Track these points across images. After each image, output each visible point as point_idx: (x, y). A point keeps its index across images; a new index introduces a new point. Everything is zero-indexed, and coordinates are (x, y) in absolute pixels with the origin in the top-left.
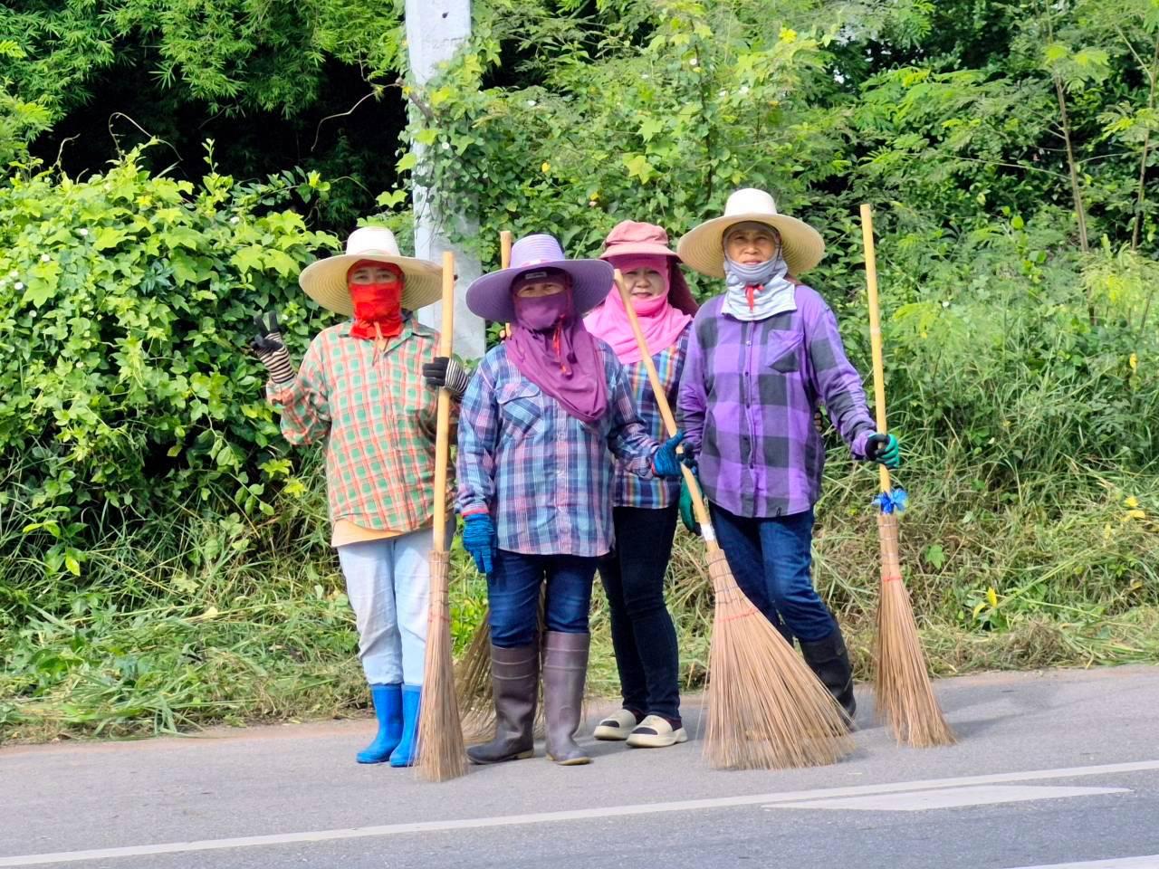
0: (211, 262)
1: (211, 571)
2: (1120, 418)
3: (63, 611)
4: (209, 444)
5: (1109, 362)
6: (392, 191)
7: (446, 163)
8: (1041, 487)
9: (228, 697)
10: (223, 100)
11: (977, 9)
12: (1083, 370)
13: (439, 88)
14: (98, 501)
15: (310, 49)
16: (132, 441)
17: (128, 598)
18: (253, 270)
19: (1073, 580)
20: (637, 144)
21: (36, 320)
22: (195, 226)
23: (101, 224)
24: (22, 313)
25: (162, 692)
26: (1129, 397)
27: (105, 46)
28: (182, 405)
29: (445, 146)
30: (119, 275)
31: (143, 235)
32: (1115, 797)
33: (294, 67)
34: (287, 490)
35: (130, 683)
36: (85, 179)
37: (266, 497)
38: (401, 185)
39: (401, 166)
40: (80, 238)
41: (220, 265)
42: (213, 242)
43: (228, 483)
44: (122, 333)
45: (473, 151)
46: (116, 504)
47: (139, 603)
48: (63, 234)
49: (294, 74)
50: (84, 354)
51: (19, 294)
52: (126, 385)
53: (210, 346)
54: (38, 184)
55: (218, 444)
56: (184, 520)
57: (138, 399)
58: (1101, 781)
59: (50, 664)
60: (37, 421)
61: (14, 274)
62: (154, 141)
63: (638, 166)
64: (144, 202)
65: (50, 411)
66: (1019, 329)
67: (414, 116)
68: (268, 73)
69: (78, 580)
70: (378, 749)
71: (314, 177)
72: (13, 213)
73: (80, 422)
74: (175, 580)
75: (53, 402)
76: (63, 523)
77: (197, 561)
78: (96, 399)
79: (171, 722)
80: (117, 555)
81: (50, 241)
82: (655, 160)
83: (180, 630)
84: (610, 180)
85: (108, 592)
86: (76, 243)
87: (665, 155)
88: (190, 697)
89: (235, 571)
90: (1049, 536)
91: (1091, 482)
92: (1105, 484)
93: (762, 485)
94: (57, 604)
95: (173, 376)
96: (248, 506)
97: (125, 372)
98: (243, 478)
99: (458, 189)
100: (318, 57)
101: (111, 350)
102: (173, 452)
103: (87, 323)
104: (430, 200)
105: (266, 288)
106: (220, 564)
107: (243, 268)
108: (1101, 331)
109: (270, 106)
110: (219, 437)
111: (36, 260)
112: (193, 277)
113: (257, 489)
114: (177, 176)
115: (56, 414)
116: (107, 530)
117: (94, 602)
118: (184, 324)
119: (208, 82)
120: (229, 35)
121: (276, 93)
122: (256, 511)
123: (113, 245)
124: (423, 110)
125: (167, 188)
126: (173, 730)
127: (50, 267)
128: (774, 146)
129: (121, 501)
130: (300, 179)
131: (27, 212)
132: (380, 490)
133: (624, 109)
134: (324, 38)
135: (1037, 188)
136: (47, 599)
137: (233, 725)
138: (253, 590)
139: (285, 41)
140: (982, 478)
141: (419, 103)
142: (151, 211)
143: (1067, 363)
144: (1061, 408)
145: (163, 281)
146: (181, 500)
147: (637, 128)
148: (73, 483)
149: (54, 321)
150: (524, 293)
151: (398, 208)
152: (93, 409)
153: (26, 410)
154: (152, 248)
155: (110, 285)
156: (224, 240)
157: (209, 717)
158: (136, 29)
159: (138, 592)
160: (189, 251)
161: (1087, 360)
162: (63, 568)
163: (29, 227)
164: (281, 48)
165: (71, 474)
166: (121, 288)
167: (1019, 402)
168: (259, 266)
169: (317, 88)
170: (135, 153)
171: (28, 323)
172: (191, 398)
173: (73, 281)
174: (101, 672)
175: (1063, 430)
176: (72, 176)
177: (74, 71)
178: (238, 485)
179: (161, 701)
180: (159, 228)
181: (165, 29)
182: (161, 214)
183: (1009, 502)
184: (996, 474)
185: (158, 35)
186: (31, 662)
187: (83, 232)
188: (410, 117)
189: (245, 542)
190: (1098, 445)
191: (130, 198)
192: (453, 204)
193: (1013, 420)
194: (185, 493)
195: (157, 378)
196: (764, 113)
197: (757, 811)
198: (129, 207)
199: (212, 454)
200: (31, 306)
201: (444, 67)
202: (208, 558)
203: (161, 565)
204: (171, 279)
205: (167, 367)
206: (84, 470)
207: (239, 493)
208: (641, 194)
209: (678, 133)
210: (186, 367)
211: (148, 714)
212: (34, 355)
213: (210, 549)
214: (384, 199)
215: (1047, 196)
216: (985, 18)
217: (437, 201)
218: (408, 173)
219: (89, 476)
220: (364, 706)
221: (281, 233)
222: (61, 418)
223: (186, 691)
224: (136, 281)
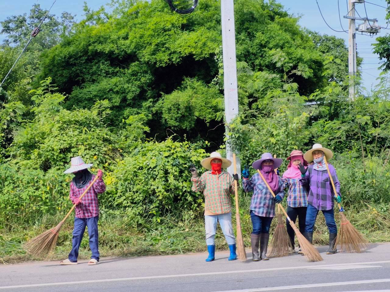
0: (187, 159)
1: (186, 222)
2: (372, 192)
3: (156, 229)
4: (187, 196)
5: (370, 181)
6: (223, 145)
7: (234, 139)
8: (355, 206)
9: (192, 247)
10: (175, 127)
11: (332, 108)
12: (364, 183)
13: (232, 124)
14: (164, 207)
15: (194, 116)
16: (171, 195)
17: (170, 227)
18: (195, 161)
19: (363, 225)
20: (272, 136)
21: (151, 171)
22: (183, 152)
23: (165, 151)
24: (148, 169)
25: (179, 246)
26: (373, 188)
27: (150, 115)
28: (181, 188)
29: (234, 136)
30: (168, 162)
31: (173, 154)
32: (380, 268)
33: (190, 120)
34: (202, 205)
35: (173, 244)
36: (160, 142)
37: (198, 207)
38: (224, 144)
39: (225, 140)
40: (160, 154)
41: (189, 160)
42: (187, 155)
43: (190, 204)
44: (169, 173)
45: (239, 137)
46: (167, 208)
47: (172, 228)
48: (157, 153)
49: (189, 121)
50: (161, 178)
51: (148, 165)
52: (170, 184)
53: (186, 176)
54: (151, 143)
55: (188, 196)
56: (181, 211)
57: (172, 187)
58: (376, 264)
59: (155, 240)
60: (151, 191)
61: (147, 161)
62: (175, 134)
63: (273, 140)
64: (173, 147)
65: (154, 189)
66: (351, 174)
67: (227, 130)
68: (184, 121)
69: (159, 223)
70: (210, 259)
71: (207, 142)
72: (146, 149)
73: (160, 191)
74: (179, 223)
75: (155, 187)
76: (157, 212)
77: (184, 220)
78: (164, 187)
79: (181, 251)
80: (168, 218)
81: (154, 155)
82: (276, 139)
83: (181, 234)
84: (267, 143)
85: (166, 226)
86: (159, 155)
87: (278, 138)
88: (185, 247)
89: (192, 222)
90: (357, 216)
91: (366, 205)
92: (369, 206)
93: (321, 204)
94: (155, 228)
95: (179, 182)
96: (194, 208)
97: (170, 181)
98: (193, 203)
99: (236, 145)
100: (195, 118)
101: (167, 177)
102: (179, 198)
103: (162, 171)
104: (230, 147)
105: (198, 164)
106: (189, 220)
107: (193, 161)
108: (368, 175)
109: (184, 128)
110: (188, 194)
111: (151, 158)
112: (183, 162)
113: (196, 205)
114: (179, 142)
115: (156, 190)
116: (165, 213)
117: (163, 228)
118: (181, 172)
119: (172, 123)
120: (176, 113)
121: (186, 125)
122: (196, 209)
123: (167, 155)
124: (229, 129)
125: (177, 144)
126: (182, 253)
127: (154, 160)
128: (300, 136)
129: (168, 207)
130: (204, 143)
131: (149, 149)
132: (215, 205)
133: (270, 129)
134: (197, 114)
135: (344, 146)
136: (153, 227)
137: (194, 252)
138: (195, 225)
139: (188, 114)
140: (343, 204)
141: (228, 127)
142: (175, 149)
143: (361, 181)
144: (359, 190)
145: (177, 163)
146: (181, 207)
147: (272, 132)
148: (159, 204)
149: (155, 171)
150: (265, 164)
151: (224, 148)
152: (163, 189)
153: (150, 189)
154: (175, 156)
155: (166, 164)
156: (189, 155)
157: (189, 250)
158: (157, 112)
159: (172, 226)
160: (182, 157)
161: (365, 180)
162: (157, 221)
163: (150, 152)
164: (187, 116)
165: (158, 202)
166: (169, 164)
167: (351, 189)
168: (196, 160)
169: (194, 124)
170: (171, 137)
171: (150, 171)
172: (183, 187)
173: (159, 163)
174: (166, 241)
175: (360, 195)
176: (158, 142)
177: (144, 120)
178: (192, 204)
179: (179, 247)
180: (176, 152)
181: (163, 112)
182: (177, 149)
183: (349, 209)
184: (346, 204)
185: (162, 113)
186: (151, 239)
187: (161, 153)
188: (226, 130)
189: (194, 216)
190: (367, 198)
191: (170, 146)
192: (235, 148)
193: (349, 192)
194: (181, 206)
195: (176, 183)
196: (298, 129)
197: (306, 269)
198: (170, 148)
199: (187, 198)
200: (150, 168)
201: (233, 120)
202: (186, 219)
203: (176, 220)
204: (179, 162)
205: (178, 180)
206: (161, 201)
207: (192, 206)
208: (273, 146)
209: (281, 134)
210: (182, 180)
211: (177, 250)
212: (151, 178)
213: (186, 217)
214: (221, 146)
215: (347, 147)
216: (333, 110)
217: (232, 147)
218: (225, 141)
219: (162, 202)
220: (220, 249)
221: (200, 153)
222: (157, 191)
223: (184, 245)
224: (172, 163)
